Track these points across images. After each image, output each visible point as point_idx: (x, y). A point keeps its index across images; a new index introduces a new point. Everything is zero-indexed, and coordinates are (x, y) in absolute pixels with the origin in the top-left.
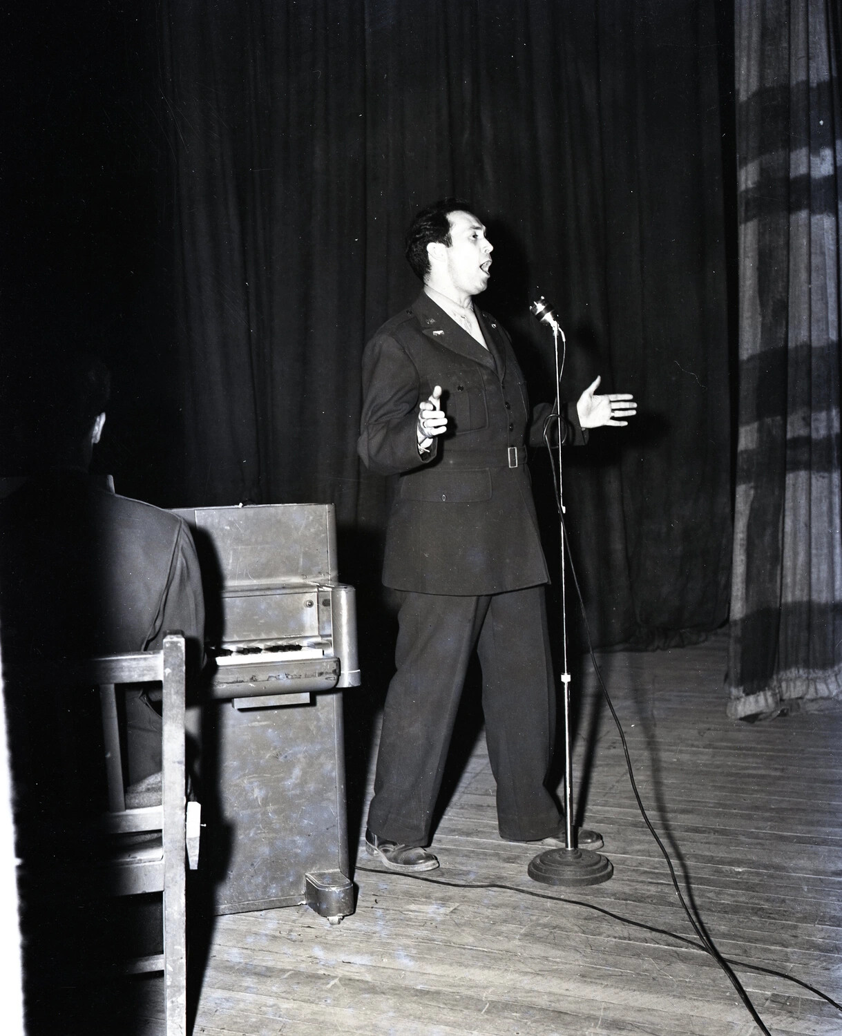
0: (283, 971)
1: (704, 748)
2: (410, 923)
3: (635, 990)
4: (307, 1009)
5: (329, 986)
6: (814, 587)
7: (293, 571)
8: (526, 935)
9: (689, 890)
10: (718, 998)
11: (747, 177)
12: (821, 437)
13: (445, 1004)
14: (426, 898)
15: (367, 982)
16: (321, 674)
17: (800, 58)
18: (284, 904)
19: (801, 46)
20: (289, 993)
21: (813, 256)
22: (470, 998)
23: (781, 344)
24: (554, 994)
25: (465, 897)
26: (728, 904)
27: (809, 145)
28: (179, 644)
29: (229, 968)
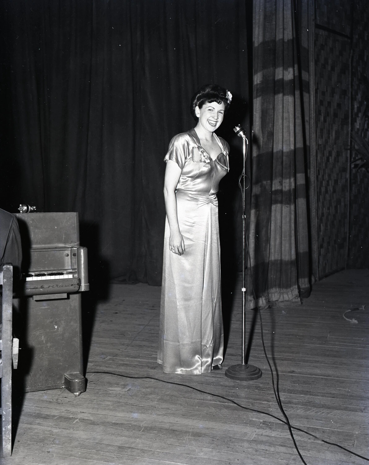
0: (54, 416)
1: (236, 321)
2: (110, 395)
3: (206, 421)
4: (65, 432)
5: (74, 422)
6: (283, 254)
7: (60, 241)
8: (159, 399)
10: (241, 423)
11: (257, 79)
12: (287, 190)
13: (125, 428)
14: (117, 385)
15: (91, 420)
16: (72, 285)
17: (280, 29)
18: (55, 388)
19: (281, 23)
20: (57, 425)
21: (284, 113)
22: (136, 426)
23: (270, 150)
24: (171, 423)
25: (134, 384)
26: (245, 385)
27: (283, 66)
28: (10, 269)
29: (30, 415)
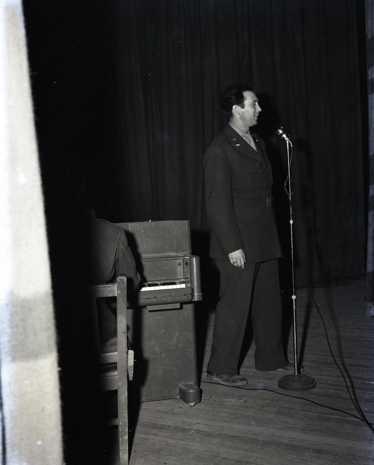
0: (170, 427)
1: (355, 329)
2: (225, 406)
3: (327, 436)
4: (181, 443)
5: (190, 433)
7: (171, 250)
8: (277, 412)
9: (354, 392)
10: (365, 440)
11: (371, 73)
13: (242, 442)
14: (232, 396)
15: (207, 432)
16: (185, 295)
18: (170, 398)
20: (172, 436)
22: (253, 439)
24: (291, 438)
25: (250, 395)
26: (368, 398)
28: (124, 280)
29: (145, 425)
